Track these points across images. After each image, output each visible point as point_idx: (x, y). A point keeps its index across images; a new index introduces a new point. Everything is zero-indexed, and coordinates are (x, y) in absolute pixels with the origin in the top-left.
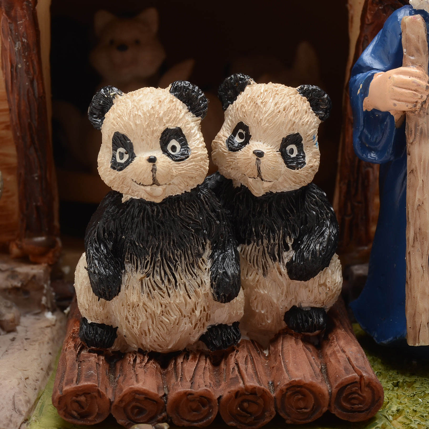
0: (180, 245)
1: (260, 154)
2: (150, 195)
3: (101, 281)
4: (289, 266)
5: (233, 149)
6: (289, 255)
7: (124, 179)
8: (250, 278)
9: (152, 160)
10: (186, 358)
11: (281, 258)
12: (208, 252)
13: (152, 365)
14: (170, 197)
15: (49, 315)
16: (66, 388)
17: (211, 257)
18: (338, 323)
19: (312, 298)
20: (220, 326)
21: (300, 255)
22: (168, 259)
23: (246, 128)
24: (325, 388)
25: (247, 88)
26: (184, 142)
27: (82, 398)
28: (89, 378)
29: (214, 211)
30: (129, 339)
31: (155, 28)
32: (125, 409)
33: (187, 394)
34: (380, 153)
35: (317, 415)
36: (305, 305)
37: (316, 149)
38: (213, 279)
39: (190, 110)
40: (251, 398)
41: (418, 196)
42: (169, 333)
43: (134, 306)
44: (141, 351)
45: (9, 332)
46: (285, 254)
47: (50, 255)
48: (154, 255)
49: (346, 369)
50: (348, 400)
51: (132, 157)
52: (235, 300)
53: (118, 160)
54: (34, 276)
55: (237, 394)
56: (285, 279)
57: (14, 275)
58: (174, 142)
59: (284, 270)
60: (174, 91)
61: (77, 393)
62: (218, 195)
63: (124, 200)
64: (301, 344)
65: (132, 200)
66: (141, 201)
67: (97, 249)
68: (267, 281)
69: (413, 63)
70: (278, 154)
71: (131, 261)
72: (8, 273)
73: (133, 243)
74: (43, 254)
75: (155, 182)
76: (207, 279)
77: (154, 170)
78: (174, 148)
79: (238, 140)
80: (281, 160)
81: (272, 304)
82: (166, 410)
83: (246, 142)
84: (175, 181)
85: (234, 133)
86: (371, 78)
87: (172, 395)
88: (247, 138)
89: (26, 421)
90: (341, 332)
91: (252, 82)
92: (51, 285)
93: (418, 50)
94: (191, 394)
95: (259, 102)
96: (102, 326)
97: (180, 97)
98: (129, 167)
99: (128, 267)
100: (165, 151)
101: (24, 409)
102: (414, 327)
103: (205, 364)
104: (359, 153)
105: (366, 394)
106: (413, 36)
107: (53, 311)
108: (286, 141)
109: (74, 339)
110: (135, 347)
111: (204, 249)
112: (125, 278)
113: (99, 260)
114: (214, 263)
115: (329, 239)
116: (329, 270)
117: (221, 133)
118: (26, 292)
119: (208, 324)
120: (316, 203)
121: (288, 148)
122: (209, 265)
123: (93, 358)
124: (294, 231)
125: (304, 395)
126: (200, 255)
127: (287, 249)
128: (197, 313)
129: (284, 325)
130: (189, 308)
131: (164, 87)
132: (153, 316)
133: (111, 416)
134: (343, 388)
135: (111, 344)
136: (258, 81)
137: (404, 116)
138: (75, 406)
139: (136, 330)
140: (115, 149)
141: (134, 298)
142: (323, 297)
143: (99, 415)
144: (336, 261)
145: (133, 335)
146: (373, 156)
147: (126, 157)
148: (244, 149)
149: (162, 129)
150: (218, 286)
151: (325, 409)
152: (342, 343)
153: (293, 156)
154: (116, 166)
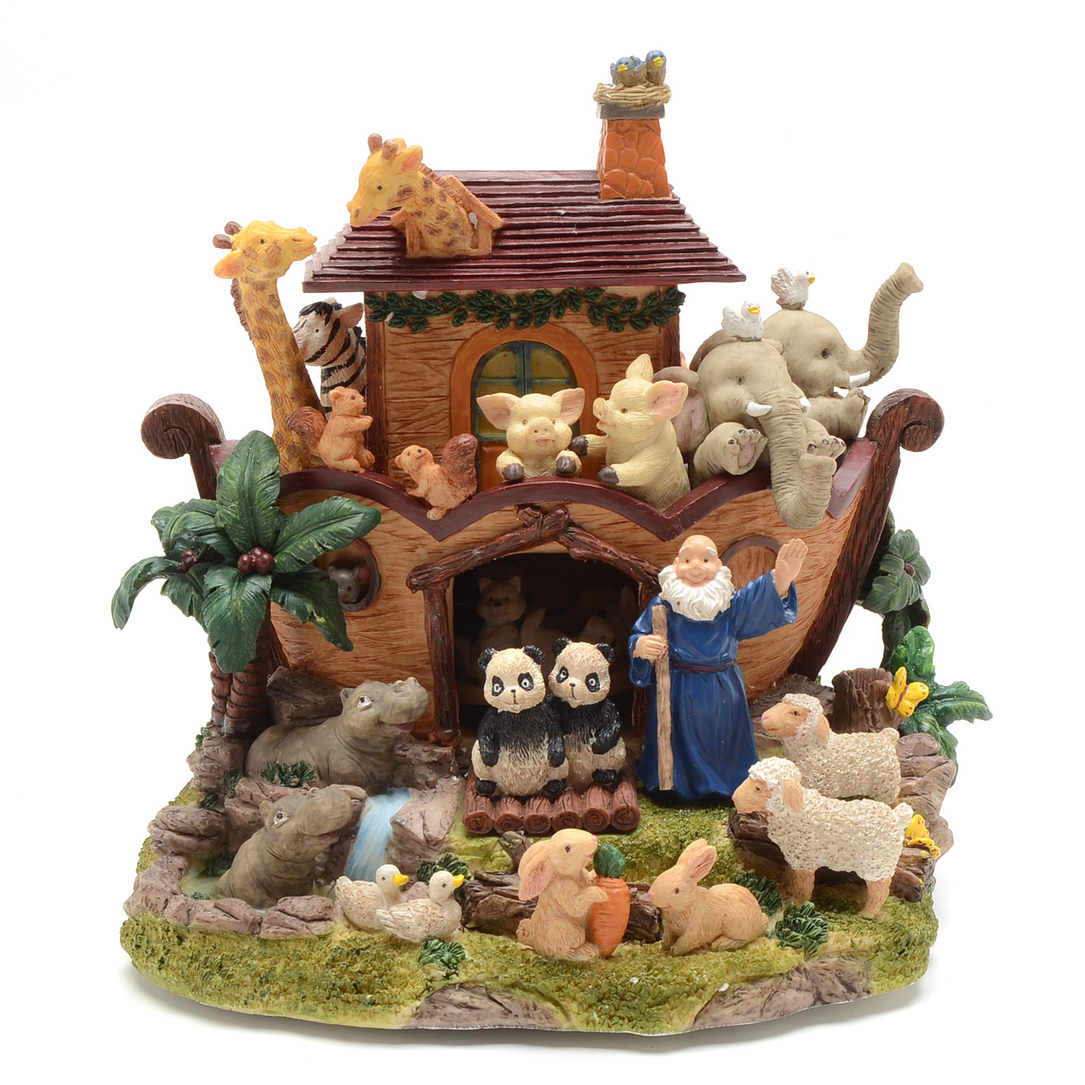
0: (530, 736)
1: (573, 685)
2: (513, 709)
3: (487, 757)
4: (593, 746)
5: (560, 681)
6: (593, 740)
7: (499, 701)
8: (571, 753)
9: (513, 691)
10: (535, 799)
11: (588, 742)
12: (547, 739)
13: (516, 803)
14: (524, 710)
15: (455, 778)
16: (471, 814)
17: (548, 742)
18: (624, 779)
19: (607, 765)
20: (555, 781)
21: (598, 740)
22: (524, 744)
23: (566, 670)
24: (609, 812)
25: (567, 646)
26: (531, 680)
27: (478, 819)
28: (481, 809)
29: (549, 716)
30: (503, 789)
31: (519, 589)
32: (501, 825)
33: (534, 816)
34: (643, 681)
35: (605, 827)
36: (603, 768)
37: (608, 679)
38: (549, 754)
39: (535, 661)
40: (568, 818)
41: (662, 706)
42: (525, 785)
43: (506, 770)
44: (510, 796)
45: (432, 788)
46: (591, 739)
47: (455, 741)
48: (516, 742)
49: (621, 802)
50: (621, 818)
51: (503, 689)
52: (561, 766)
53: (496, 691)
54: (445, 754)
55: (561, 816)
56: (591, 754)
57: (433, 754)
58: (525, 680)
59: (590, 749)
60: (526, 651)
61: (475, 816)
62: (552, 707)
63: (499, 711)
64: (601, 790)
65: (503, 712)
66: (508, 712)
67: (485, 739)
68: (581, 755)
69: (658, 634)
70: (584, 684)
71: (503, 745)
72: (428, 753)
73: (504, 735)
74: (450, 741)
75: (515, 703)
76: (546, 755)
77: (514, 696)
78: (525, 684)
79: (562, 676)
80: (586, 688)
81: (584, 768)
82: (522, 825)
83: (566, 678)
84: (526, 701)
85: (560, 672)
86: (637, 639)
87: (526, 817)
88: (567, 675)
89: (448, 833)
90: (625, 783)
91: (570, 642)
92: (456, 760)
93: (660, 626)
94: (536, 816)
95: (573, 655)
96: (488, 781)
97: (529, 655)
98: (501, 695)
99: (502, 748)
100: (521, 686)
101: (447, 827)
102: (662, 780)
103: (546, 802)
104: (632, 681)
105: (631, 815)
106: (656, 618)
107: (457, 776)
108: (588, 678)
109: (472, 790)
110: (507, 793)
111: (544, 737)
112: (500, 755)
113: (486, 745)
114: (549, 745)
115: (615, 731)
116: (616, 748)
117: (553, 672)
118: (441, 764)
119: (547, 780)
120: (608, 711)
121: (590, 681)
122: (547, 747)
123: (484, 799)
124: (596, 727)
125: (597, 816)
126: (542, 741)
127: (592, 736)
128: (541, 773)
129: (592, 780)
130: (536, 770)
131: (521, 648)
132: (516, 775)
133: (493, 829)
134: (618, 812)
135: (493, 792)
136: (574, 641)
137: (655, 662)
138: (474, 823)
139: (507, 784)
140: (493, 685)
141: (505, 766)
142: (613, 763)
143: (487, 828)
144: (621, 742)
145: (505, 786)
146: (639, 682)
147: (500, 689)
148: (565, 681)
149: (519, 674)
150: (552, 758)
151: (608, 824)
152: (623, 789)
153: (593, 685)
154: (494, 694)
